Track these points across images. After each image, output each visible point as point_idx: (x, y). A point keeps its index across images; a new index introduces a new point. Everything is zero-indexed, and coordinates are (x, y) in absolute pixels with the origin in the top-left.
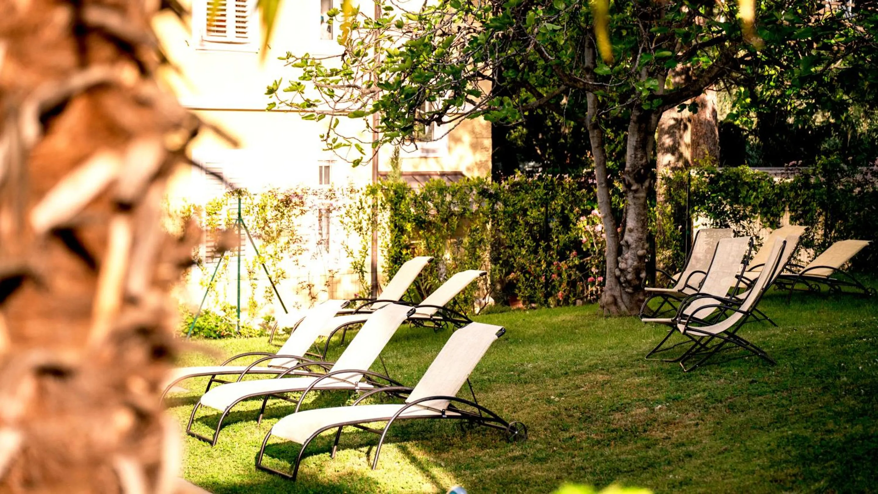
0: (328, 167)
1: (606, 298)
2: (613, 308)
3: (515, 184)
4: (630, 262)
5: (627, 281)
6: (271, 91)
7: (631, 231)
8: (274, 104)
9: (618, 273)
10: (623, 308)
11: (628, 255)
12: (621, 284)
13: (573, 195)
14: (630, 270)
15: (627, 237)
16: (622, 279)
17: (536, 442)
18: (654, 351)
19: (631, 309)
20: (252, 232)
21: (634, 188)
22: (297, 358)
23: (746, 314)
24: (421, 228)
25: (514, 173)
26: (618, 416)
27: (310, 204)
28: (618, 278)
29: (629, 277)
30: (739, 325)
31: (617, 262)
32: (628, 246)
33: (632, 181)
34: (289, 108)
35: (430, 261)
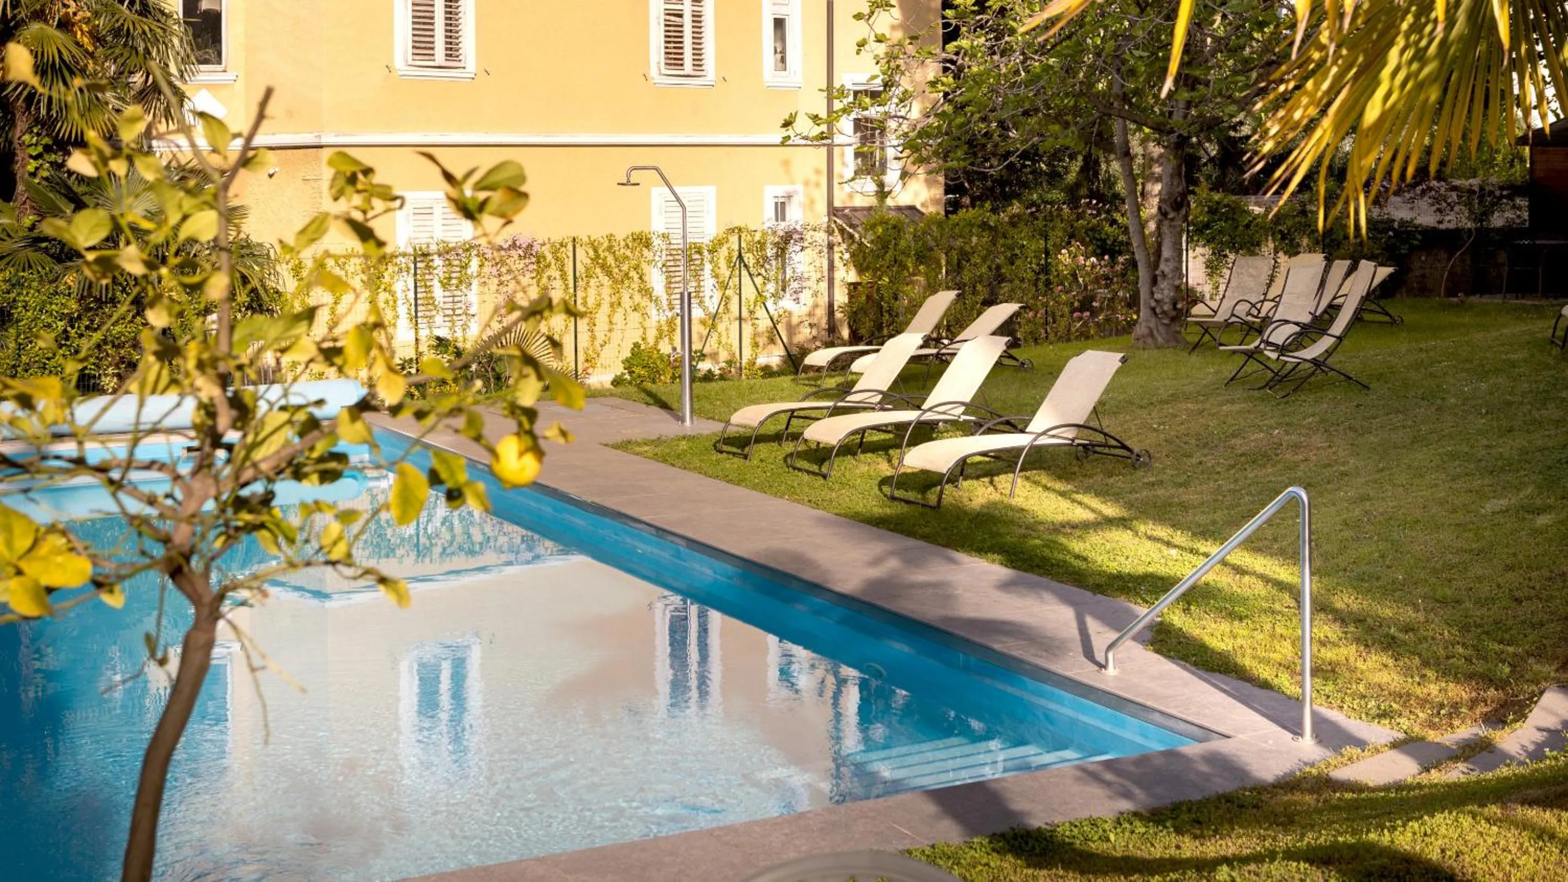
0: (783, 203)
1: (1140, 330)
2: (1150, 340)
3: (1014, 216)
4: (1166, 292)
5: (1164, 312)
6: (787, 124)
7: (1167, 260)
8: (789, 137)
9: (1153, 304)
10: (1160, 339)
11: (1163, 284)
12: (1155, 314)
13: (1072, 226)
14: (1167, 300)
15: (1163, 266)
16: (1158, 310)
17: (1164, 469)
18: (1232, 379)
19: (1168, 341)
20: (752, 270)
21: (1171, 216)
22: (880, 392)
23: (1340, 339)
24: (921, 263)
25: (1012, 205)
26: (1238, 441)
27: (810, 240)
28: (1153, 309)
29: (1166, 308)
30: (1329, 353)
31: (1152, 293)
32: (1164, 275)
33: (1168, 210)
34: (804, 142)
35: (958, 295)
